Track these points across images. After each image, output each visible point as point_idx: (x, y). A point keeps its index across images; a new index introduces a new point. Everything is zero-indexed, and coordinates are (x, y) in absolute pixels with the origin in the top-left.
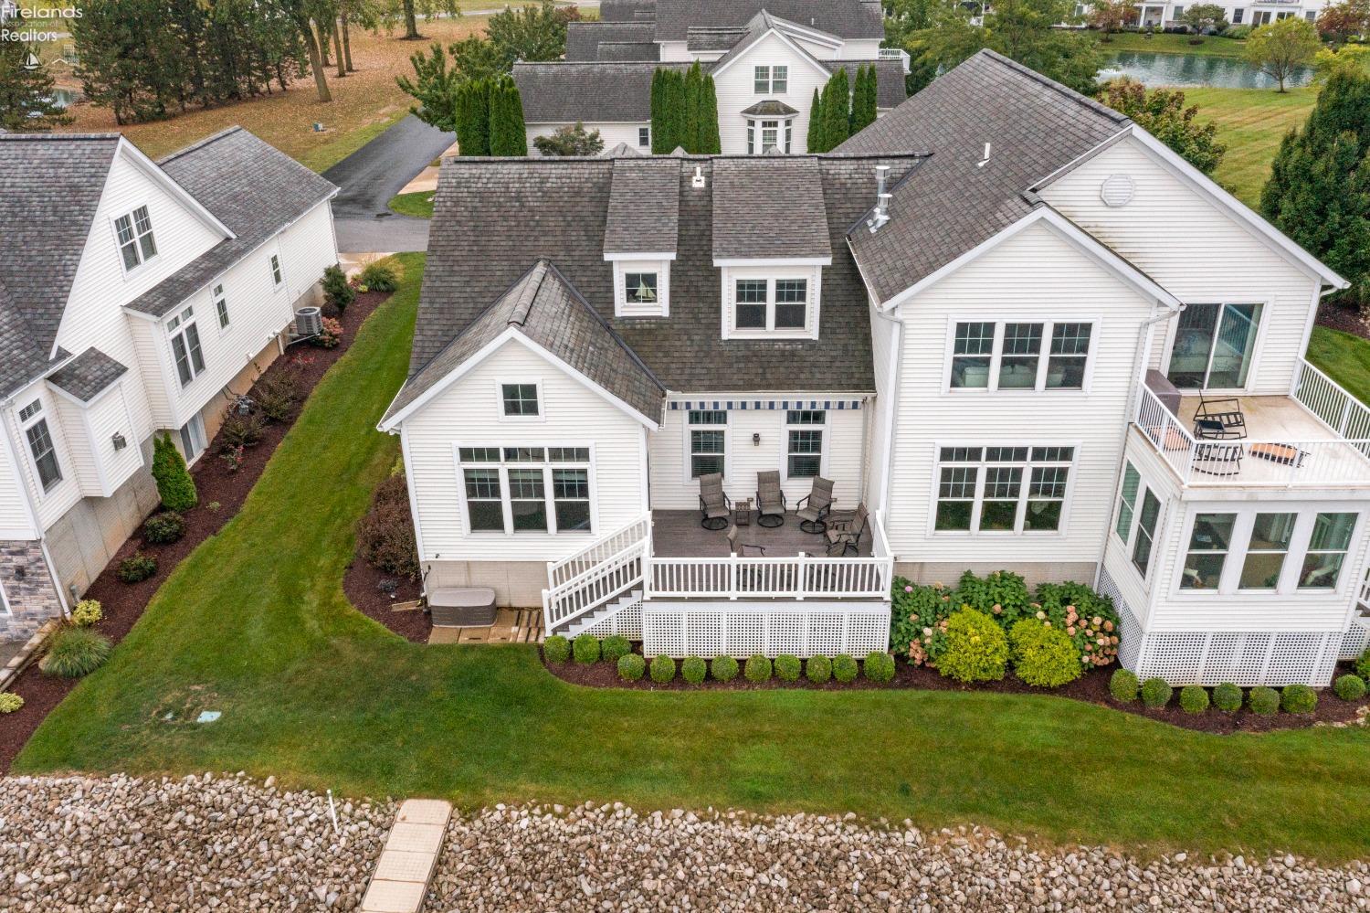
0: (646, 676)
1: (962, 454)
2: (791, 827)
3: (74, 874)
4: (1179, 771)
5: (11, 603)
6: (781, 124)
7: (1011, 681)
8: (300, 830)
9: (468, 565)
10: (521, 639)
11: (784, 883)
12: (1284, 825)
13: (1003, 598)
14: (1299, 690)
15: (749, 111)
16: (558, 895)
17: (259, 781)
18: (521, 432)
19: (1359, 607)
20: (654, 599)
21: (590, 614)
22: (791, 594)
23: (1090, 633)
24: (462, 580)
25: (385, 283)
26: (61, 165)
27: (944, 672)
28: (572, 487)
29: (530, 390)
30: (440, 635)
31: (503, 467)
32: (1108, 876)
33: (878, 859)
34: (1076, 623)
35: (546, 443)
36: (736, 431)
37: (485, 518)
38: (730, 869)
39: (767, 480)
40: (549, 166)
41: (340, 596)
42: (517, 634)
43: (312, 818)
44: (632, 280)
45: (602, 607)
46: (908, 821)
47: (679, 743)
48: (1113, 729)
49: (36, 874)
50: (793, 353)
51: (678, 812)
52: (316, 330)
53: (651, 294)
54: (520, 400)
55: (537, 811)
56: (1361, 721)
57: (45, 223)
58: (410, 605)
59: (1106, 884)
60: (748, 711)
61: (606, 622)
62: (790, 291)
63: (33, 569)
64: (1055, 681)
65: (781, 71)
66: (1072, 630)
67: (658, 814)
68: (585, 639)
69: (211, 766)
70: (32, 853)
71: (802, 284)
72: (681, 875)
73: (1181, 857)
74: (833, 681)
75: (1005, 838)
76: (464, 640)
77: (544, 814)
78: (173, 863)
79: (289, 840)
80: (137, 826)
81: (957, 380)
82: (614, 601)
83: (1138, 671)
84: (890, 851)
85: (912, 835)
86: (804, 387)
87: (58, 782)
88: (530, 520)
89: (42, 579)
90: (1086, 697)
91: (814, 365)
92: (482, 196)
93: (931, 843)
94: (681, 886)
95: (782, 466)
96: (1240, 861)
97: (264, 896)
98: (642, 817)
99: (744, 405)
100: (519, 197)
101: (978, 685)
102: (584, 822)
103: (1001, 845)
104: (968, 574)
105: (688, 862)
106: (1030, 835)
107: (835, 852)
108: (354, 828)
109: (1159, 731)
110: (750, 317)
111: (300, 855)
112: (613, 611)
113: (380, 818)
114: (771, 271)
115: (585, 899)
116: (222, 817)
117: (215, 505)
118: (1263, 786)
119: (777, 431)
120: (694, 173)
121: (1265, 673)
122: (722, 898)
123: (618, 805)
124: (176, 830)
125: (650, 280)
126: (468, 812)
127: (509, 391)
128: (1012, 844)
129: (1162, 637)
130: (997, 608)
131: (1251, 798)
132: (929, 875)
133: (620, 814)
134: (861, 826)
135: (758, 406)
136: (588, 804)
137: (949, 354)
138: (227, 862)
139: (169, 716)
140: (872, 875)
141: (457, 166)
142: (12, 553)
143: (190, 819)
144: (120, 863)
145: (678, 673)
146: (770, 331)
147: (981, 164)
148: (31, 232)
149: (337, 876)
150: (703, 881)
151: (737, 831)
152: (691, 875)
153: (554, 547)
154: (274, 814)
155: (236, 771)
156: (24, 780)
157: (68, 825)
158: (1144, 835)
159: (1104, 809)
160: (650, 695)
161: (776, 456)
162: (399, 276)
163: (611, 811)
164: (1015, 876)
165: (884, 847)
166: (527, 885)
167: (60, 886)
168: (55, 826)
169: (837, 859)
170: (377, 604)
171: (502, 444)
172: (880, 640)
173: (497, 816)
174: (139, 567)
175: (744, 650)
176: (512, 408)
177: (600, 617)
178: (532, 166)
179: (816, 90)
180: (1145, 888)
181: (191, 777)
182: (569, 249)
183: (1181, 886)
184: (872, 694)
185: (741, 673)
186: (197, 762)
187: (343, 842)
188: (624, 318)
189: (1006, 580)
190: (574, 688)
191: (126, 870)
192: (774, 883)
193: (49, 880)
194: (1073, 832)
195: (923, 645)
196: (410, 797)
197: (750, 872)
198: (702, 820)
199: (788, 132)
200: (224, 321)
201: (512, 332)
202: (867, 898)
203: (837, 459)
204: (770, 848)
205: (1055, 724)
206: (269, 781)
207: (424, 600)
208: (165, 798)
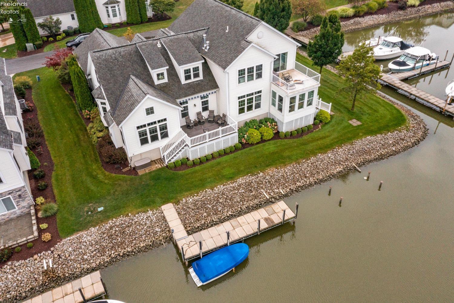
0: (194, 164)
1: (242, 97)
2: (241, 180)
3: (97, 251)
4: (297, 146)
5: (17, 206)
6: (117, 7)
7: (263, 141)
8: (144, 221)
9: (141, 154)
10: (160, 167)
11: (244, 191)
12: (317, 149)
13: (255, 125)
14: (310, 126)
15: (105, 4)
16: (205, 210)
17: (127, 215)
18: (151, 119)
19: (316, 108)
20: (192, 147)
22: (219, 137)
23: (273, 126)
24: (140, 158)
27: (250, 143)
28: (164, 128)
29: (152, 108)
30: (141, 172)
31: (147, 128)
32: (294, 168)
33: (258, 180)
34: (270, 125)
35: (156, 120)
36: (190, 105)
37: (144, 141)
38: (233, 192)
39: (199, 114)
40: (119, 48)
41: (107, 173)
43: (145, 217)
44: (158, 75)
45: (178, 153)
46: (259, 172)
47: (210, 174)
48: (284, 143)
49: (88, 255)
50: (199, 83)
51: (219, 186)
52: (26, 107)
53: (163, 77)
54: (150, 111)
55: (192, 197)
56: (320, 128)
58: (127, 169)
59: (295, 169)
60: (219, 164)
61: (180, 156)
62: (196, 69)
63: (23, 194)
64: (270, 138)
66: (270, 127)
67: (215, 188)
68: (177, 161)
69: (113, 217)
70: (84, 252)
71: (198, 67)
72: (225, 197)
73: (304, 161)
74: (231, 152)
75: (276, 168)
76: (147, 171)
77: (193, 197)
78: (119, 239)
79: (144, 223)
80: (105, 235)
83: (283, 131)
84: (259, 178)
85: (261, 174)
86: (204, 91)
87: (78, 235)
88: (155, 138)
89: (26, 196)
90: (276, 139)
91: (204, 85)
92: (106, 60)
93: (265, 174)
94: (226, 199)
95: (201, 111)
96: (312, 158)
97: (145, 236)
98: (212, 190)
99: (195, 98)
100: (116, 59)
101: (258, 143)
102: (202, 195)
103: (276, 170)
104: (246, 122)
105: (225, 194)
106: (280, 166)
107: (250, 182)
108: (155, 215)
109: (291, 141)
110: (188, 77)
111: (148, 225)
112: (180, 153)
113: (159, 212)
114: (191, 66)
115: (210, 209)
116: (124, 225)
117: (45, 164)
118: (311, 144)
119: (198, 102)
120: (158, 43)
121: (303, 124)
122: (234, 198)
123: (207, 189)
124: (115, 232)
125: (162, 74)
126: (177, 203)
127: (147, 110)
128: (278, 169)
129: (287, 123)
130: (255, 127)
131: (309, 147)
132: (267, 179)
133: (208, 191)
134: (252, 176)
136: (201, 192)
137: (238, 77)
138: (131, 234)
139: (90, 213)
140: (258, 183)
141: (94, 53)
142: (17, 191)
143: (117, 229)
144: (107, 244)
146: (193, 80)
147: (227, 31)
149: (158, 226)
150: (230, 196)
151: (231, 185)
152: (227, 196)
153: (161, 143)
154: (137, 220)
155: (120, 216)
156: (69, 238)
157: (88, 243)
158: (297, 159)
159: (289, 157)
160: (197, 168)
161: (199, 108)
163: (206, 191)
164: (280, 174)
165: (257, 178)
166: (197, 211)
167: (95, 254)
168: (85, 244)
169: (251, 183)
170: (119, 171)
171: (146, 123)
172: (236, 141)
173: (184, 201)
174: (44, 185)
175: (211, 152)
177: (178, 155)
178: (115, 49)
180: (301, 168)
181: (110, 221)
182: (136, 70)
183: (305, 165)
184: (240, 152)
185: (213, 157)
186: (108, 218)
187: (155, 219)
188: (158, 85)
189: (253, 121)
190: (180, 172)
191: (109, 245)
192: (242, 192)
193: (92, 254)
194: (286, 163)
195: (245, 139)
196: (162, 206)
197: (237, 191)
198: (224, 186)
199: (119, 8)
201: (148, 96)
202: (259, 187)
203: (212, 106)
204: (238, 186)
205: (274, 146)
206: (130, 215)
207: (131, 166)
208: (107, 227)
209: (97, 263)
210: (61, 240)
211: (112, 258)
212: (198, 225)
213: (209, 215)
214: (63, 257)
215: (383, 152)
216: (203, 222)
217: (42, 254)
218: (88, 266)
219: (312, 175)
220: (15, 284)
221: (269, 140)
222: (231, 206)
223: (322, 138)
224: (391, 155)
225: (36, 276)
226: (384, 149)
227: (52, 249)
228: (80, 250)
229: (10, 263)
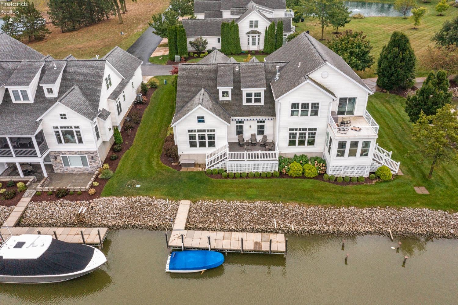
0: (228, 177)
1: (293, 130)
2: (258, 203)
3: (118, 215)
4: (335, 192)
5: (90, 164)
6: (257, 37)
7: (303, 176)
8: (161, 206)
9: (189, 155)
10: (201, 170)
11: (256, 213)
12: (353, 202)
13: (302, 160)
14: (361, 177)
15: (249, 33)
16: (213, 216)
17: (152, 197)
18: (201, 126)
20: (229, 161)
21: (216, 164)
22: (258, 159)
23: (320, 166)
24: (187, 158)
25: (155, 86)
26: (94, 67)
27: (289, 175)
28: (212, 137)
29: (203, 118)
30: (183, 169)
31: (197, 134)
32: (318, 211)
33: (274, 209)
34: (317, 165)
35: (206, 129)
36: (246, 125)
37: (193, 145)
38: (246, 211)
39: (253, 136)
40: (203, 65)
41: (160, 162)
42: (200, 169)
43: (164, 204)
44: (223, 93)
45: (218, 163)
46: (280, 202)
47: (235, 189)
48: (323, 185)
49: (110, 215)
50: (258, 108)
51: (236, 201)
52: (141, 100)
53: (227, 95)
54: (201, 120)
55: (208, 201)
56: (373, 183)
57: (92, 81)
58: (176, 164)
59: (318, 212)
60: (249, 183)
61: (219, 166)
62: (258, 95)
63: (95, 157)
64: (312, 176)
65: (257, 22)
66: (316, 166)
67: (232, 202)
68: (215, 170)
69: (141, 195)
70: (109, 211)
71: (260, 93)
72: (236, 212)
73: (333, 207)
74: (266, 177)
75: (299, 204)
76: (189, 170)
77: (209, 202)
78: (137, 212)
79: (160, 208)
80: (129, 206)
81: (292, 114)
82: (221, 161)
83: (329, 174)
84: (277, 207)
85: (281, 204)
86: (261, 115)
87: (111, 198)
88: (202, 144)
89: (97, 159)
90: (318, 179)
91: (263, 111)
92: (188, 73)
93: (284, 206)
94: (237, 214)
95: (256, 133)
96: (344, 208)
97: (156, 218)
98: (229, 202)
99: (248, 120)
100: (197, 73)
101: (296, 177)
102: (217, 203)
103: (298, 206)
104: (296, 155)
105: (238, 210)
106: (304, 204)
107: (266, 207)
108: (172, 205)
109: (332, 185)
110: (249, 100)
111: (162, 210)
112: (220, 163)
113: (177, 203)
114: (253, 91)
115: (218, 217)
116: (145, 204)
117: (127, 143)
118: (351, 195)
119: (255, 125)
120: (236, 67)
121: (355, 174)
122: (245, 216)
123: (224, 200)
124: (137, 206)
125: (227, 92)
126: (194, 202)
127: (199, 118)
128: (300, 206)
129: (334, 167)
130: (301, 162)
131: (347, 197)
132: (284, 211)
133: (224, 202)
134: (271, 203)
135: (251, 120)
136: (218, 200)
137: (290, 109)
138: (147, 212)
139: (130, 186)
140: (273, 212)
141: (182, 66)
142: (91, 154)
143: (139, 204)
144: (127, 213)
145: (235, 176)
146: (253, 103)
147: (299, 67)
148: (89, 83)
149: (169, 214)
150: (241, 213)
151: (247, 204)
152: (238, 212)
153: (207, 150)
154: (156, 203)
155: (147, 196)
156: (104, 198)
157: (115, 206)
158: (326, 204)
159: (319, 199)
160: (229, 180)
161: (255, 130)
162: (158, 84)
163: (222, 201)
164: (300, 211)
165: (276, 206)
166: (207, 215)
167: (115, 217)
168: (112, 206)
169: (266, 209)
170: (169, 163)
171: (197, 129)
172: (277, 169)
173: (200, 203)
174: (115, 157)
175: (248, 171)
176: (199, 121)
177: (218, 165)
178: (199, 65)
179: (266, 27)
180: (325, 213)
181: (138, 197)
182: (209, 85)
183: (332, 212)
184: (274, 179)
185: (247, 176)
186: (139, 194)
187: (170, 208)
188: (221, 101)
189: (304, 156)
190: (213, 179)
191: (128, 214)
192: (254, 213)
193: (113, 216)
194: (312, 203)
195: (285, 169)
196: (182, 200)
197: (250, 211)
198: (240, 202)
199: (259, 39)
200: (125, 100)
201: (200, 106)
202: (272, 216)
203: (268, 131)
204: (254, 207)
205: (312, 184)
206: (154, 197)
207: (179, 162)
208: (133, 201)
209: (113, 223)
210: (100, 197)
211: (125, 225)
212: (201, 226)
213: (214, 222)
214: (94, 210)
215: (436, 230)
216: (206, 226)
217: (83, 202)
218: (106, 223)
219: (334, 223)
220: (58, 215)
221: (311, 178)
222: (238, 222)
223: (367, 193)
224: (445, 237)
225: (72, 215)
226: (438, 227)
227: (90, 201)
228: (107, 210)
229: (62, 200)
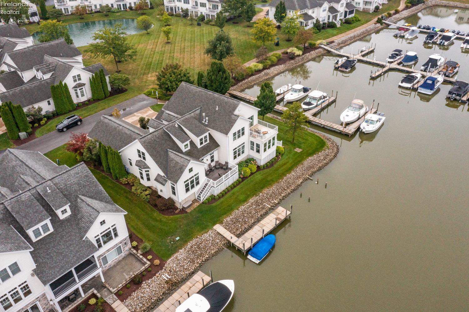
0: (219, 197)
1: (235, 149)
2: (251, 200)
3: (190, 262)
4: (273, 172)
5: (123, 250)
9: (185, 199)
10: (199, 204)
12: (285, 172)
14: (275, 157)
15: (74, 87)
16: (238, 223)
17: (197, 237)
18: (191, 175)
19: (277, 146)
20: (216, 187)
21: (206, 195)
22: (229, 177)
24: (185, 202)
27: (246, 177)
28: (197, 179)
30: (188, 211)
31: (189, 181)
35: (194, 175)
37: (187, 190)
38: (250, 209)
39: (209, 165)
41: (166, 217)
42: (196, 205)
43: (208, 236)
45: (207, 193)
46: (259, 193)
47: (232, 201)
48: (265, 172)
49: (186, 265)
50: (208, 145)
51: (241, 207)
53: (187, 147)
54: (191, 170)
55: (228, 217)
56: (281, 158)
58: (178, 211)
59: (278, 187)
60: (234, 194)
62: (205, 138)
63: (127, 241)
65: (79, 76)
68: (209, 198)
69: (189, 241)
70: (182, 265)
73: (281, 180)
74: (237, 185)
76: (193, 208)
78: (199, 252)
79: (209, 239)
80: (190, 252)
81: (234, 140)
83: (261, 165)
84: (261, 197)
85: (261, 194)
86: (210, 150)
87: (175, 256)
88: (193, 187)
90: (259, 171)
93: (263, 194)
96: (285, 177)
97: (212, 246)
98: (238, 210)
101: (249, 176)
102: (234, 214)
105: (246, 211)
106: (269, 187)
108: (213, 233)
109: (268, 170)
110: (201, 143)
111: (211, 240)
112: (209, 192)
113: (214, 230)
115: (241, 221)
116: (198, 244)
118: (280, 169)
119: (209, 158)
121: (271, 158)
122: (252, 212)
124: (195, 249)
126: (221, 223)
127: (189, 170)
128: (269, 189)
130: (244, 166)
131: (280, 171)
132: (265, 196)
134: (256, 196)
135: (207, 155)
136: (232, 213)
137: (233, 137)
138: (204, 247)
139: (172, 242)
140: (261, 200)
142: (124, 241)
143: (195, 247)
144: (193, 257)
146: (204, 144)
147: (217, 109)
149: (217, 239)
150: (249, 211)
151: (247, 205)
153: (195, 189)
154: (204, 238)
155: (193, 239)
156: (170, 259)
157: (182, 259)
158: (277, 180)
159: (272, 180)
160: (222, 199)
161: (210, 161)
163: (235, 212)
164: (271, 191)
166: (235, 224)
167: (190, 264)
169: (257, 201)
170: (173, 213)
171: (189, 178)
172: (238, 177)
173: (225, 221)
176: (190, 172)
180: (280, 185)
181: (189, 243)
184: (242, 184)
185: (228, 190)
186: (186, 242)
187: (213, 235)
188: (185, 151)
190: (213, 204)
191: (195, 257)
192: (254, 207)
193: (188, 265)
194: (272, 184)
195: (242, 175)
196: (213, 227)
197: (252, 208)
198: (243, 206)
202: (262, 202)
203: (216, 157)
204: (251, 204)
205: (260, 175)
206: (198, 237)
207: (180, 208)
208: (189, 247)
209: (193, 268)
210: (166, 262)
211: (200, 264)
212: (239, 232)
213: (242, 225)
214: (173, 271)
215: (320, 165)
216: (241, 230)
217: (160, 272)
218: (189, 272)
219: (288, 188)
220: (153, 293)
221: (255, 172)
222: (252, 217)
223: (285, 164)
224: (325, 166)
225: (163, 286)
226: (320, 163)
227: (164, 268)
228: (180, 264)
229: (144, 282)
